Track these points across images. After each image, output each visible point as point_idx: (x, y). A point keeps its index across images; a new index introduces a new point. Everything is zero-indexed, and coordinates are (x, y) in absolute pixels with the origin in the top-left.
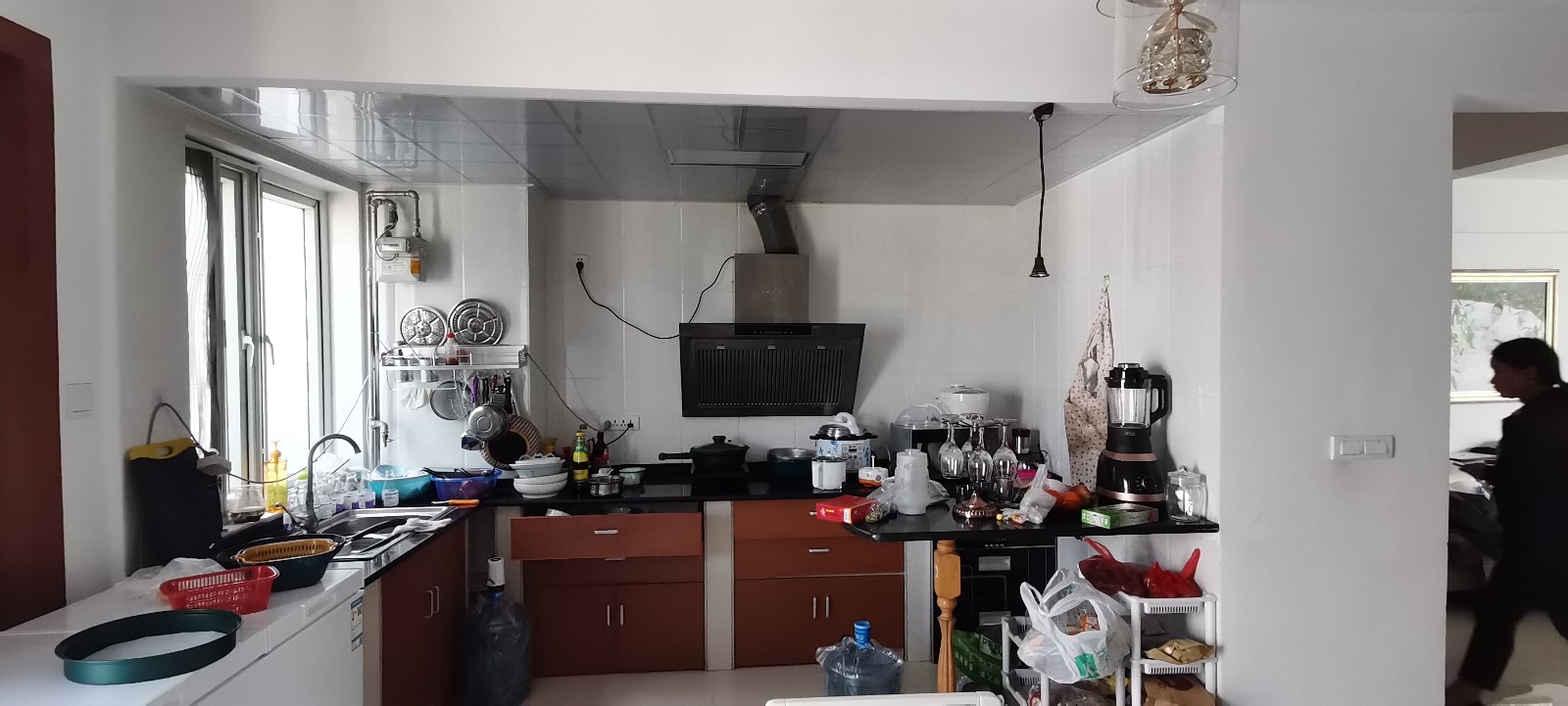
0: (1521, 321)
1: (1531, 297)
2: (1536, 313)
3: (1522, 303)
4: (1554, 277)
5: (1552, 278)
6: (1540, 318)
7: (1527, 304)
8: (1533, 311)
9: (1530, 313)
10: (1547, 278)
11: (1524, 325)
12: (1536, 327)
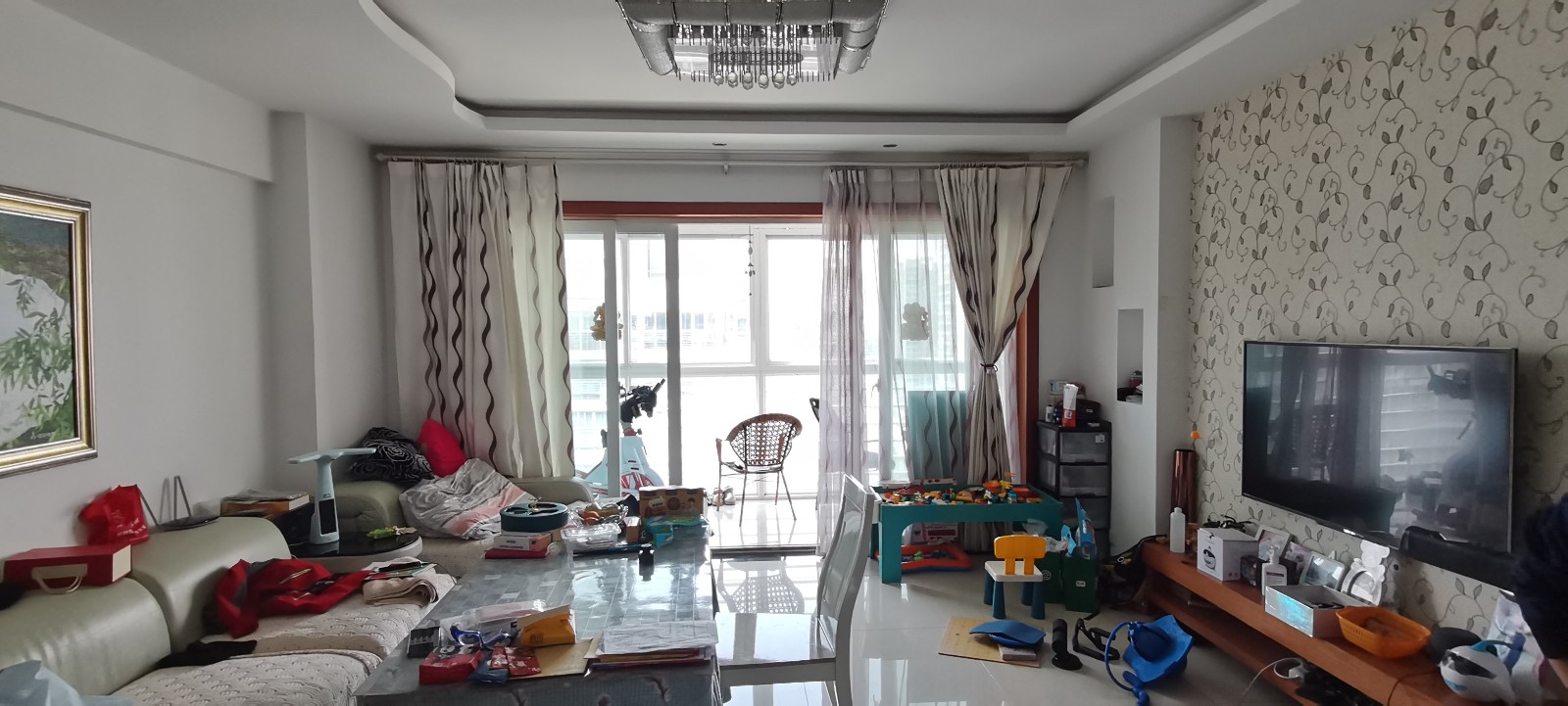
0: (23, 300)
1: (44, 250)
2: (52, 283)
3: (24, 260)
4: (83, 215)
5: (77, 217)
6: (61, 295)
7: (37, 266)
8: (46, 281)
9: (41, 283)
10: (66, 216)
11: (31, 308)
12: (55, 313)
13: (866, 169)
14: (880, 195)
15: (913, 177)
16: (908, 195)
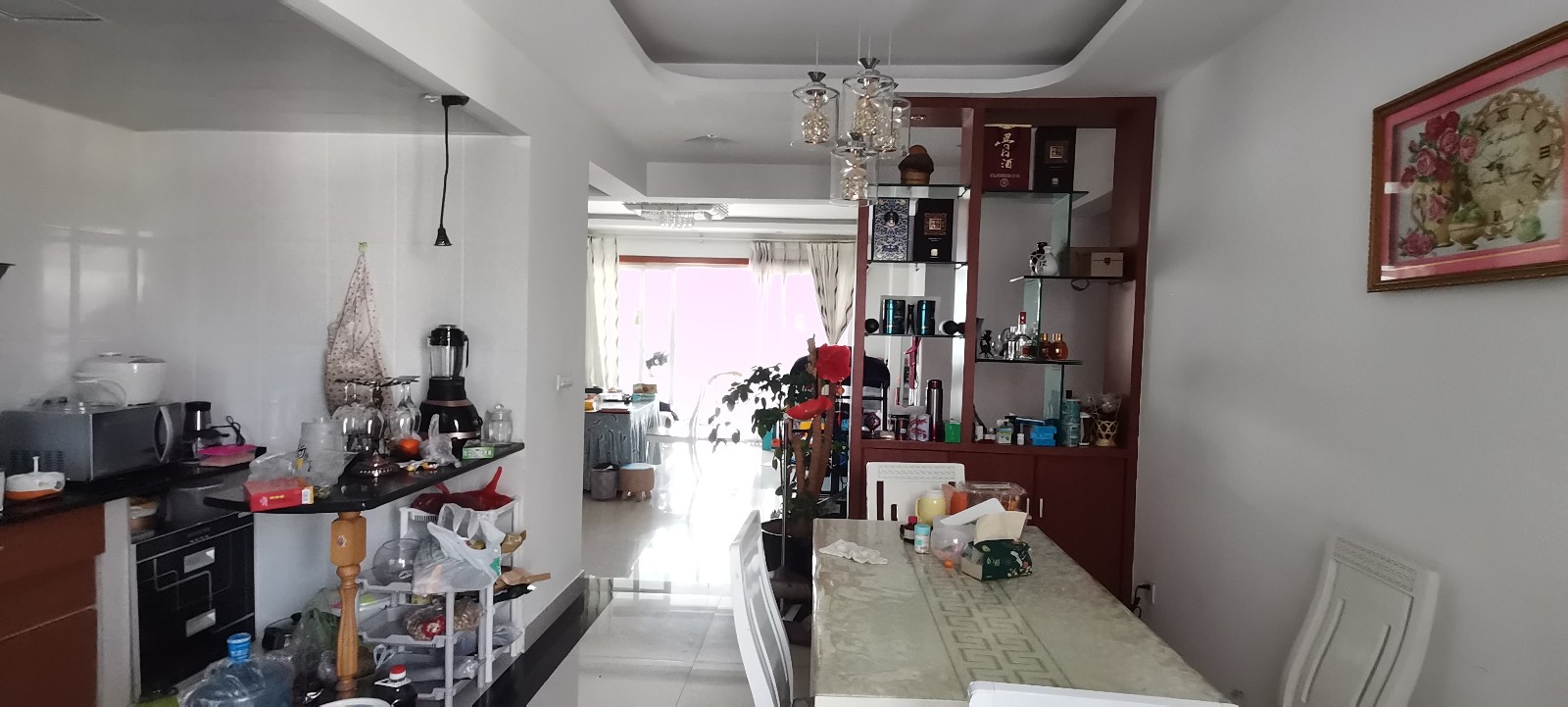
13: (771, 242)
14: (779, 255)
15: (797, 247)
16: (793, 255)
